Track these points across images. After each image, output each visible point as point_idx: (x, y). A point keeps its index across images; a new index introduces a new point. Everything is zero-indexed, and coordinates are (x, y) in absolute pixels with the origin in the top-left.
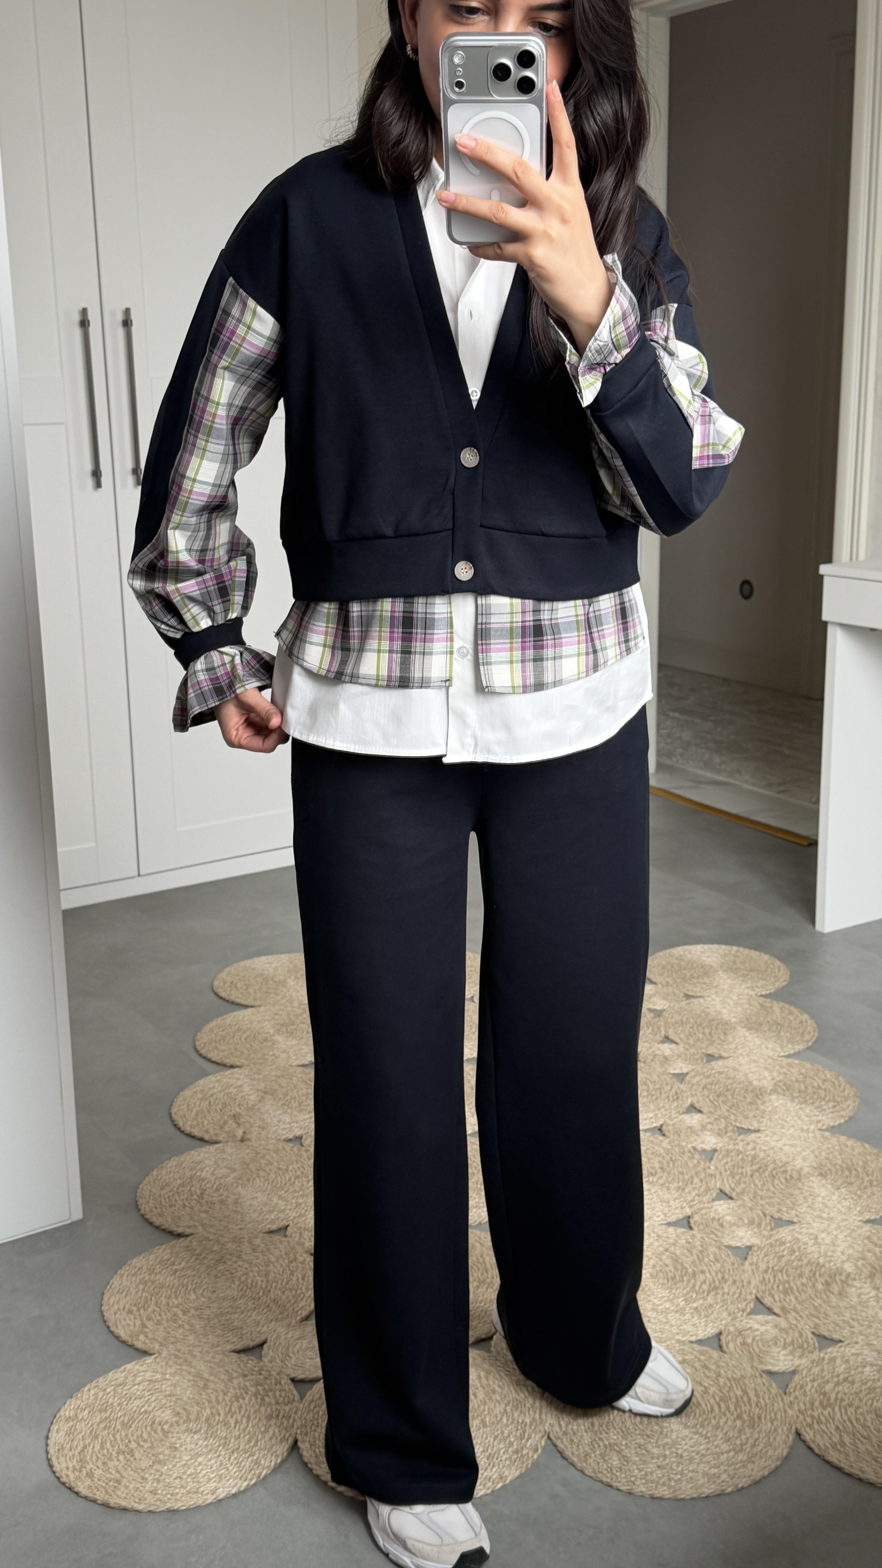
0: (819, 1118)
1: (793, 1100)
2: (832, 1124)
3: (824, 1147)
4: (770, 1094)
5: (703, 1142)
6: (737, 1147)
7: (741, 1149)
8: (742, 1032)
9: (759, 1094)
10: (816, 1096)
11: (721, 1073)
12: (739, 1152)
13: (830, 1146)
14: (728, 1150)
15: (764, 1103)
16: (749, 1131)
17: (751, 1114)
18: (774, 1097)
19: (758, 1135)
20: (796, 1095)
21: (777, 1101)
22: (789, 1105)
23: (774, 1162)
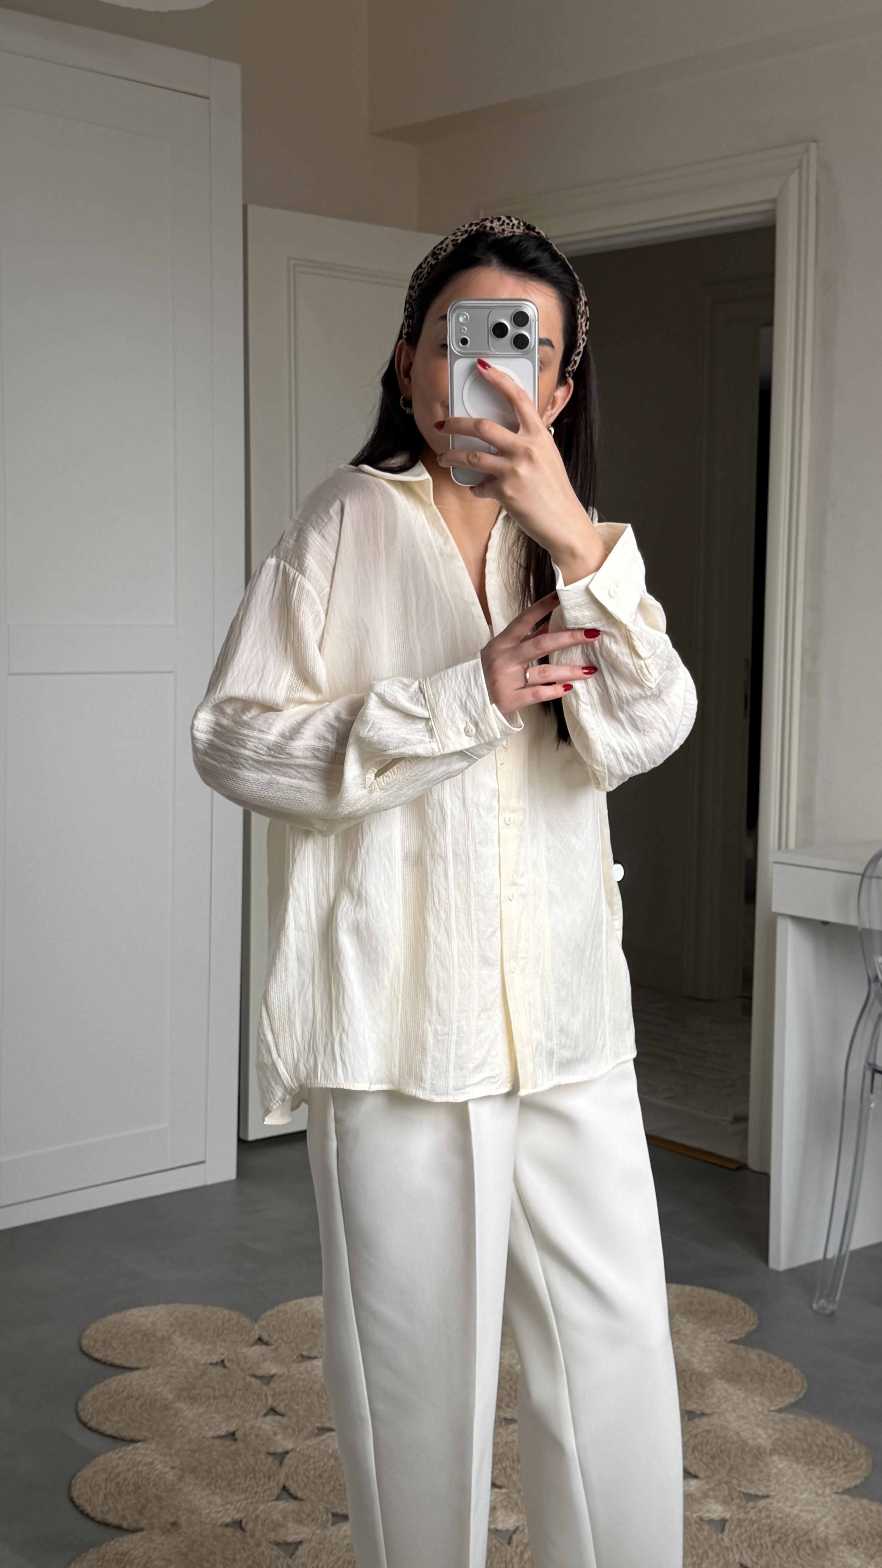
0: (832, 1479)
1: (798, 1460)
2: (848, 1486)
3: (847, 1511)
4: (771, 1455)
5: (708, 1511)
6: (749, 1516)
7: (754, 1518)
8: (720, 1386)
9: (758, 1454)
10: (822, 1456)
11: (709, 1432)
12: (752, 1523)
13: (853, 1510)
14: (739, 1520)
15: (766, 1465)
16: (756, 1497)
17: (756, 1477)
18: (775, 1458)
19: (768, 1501)
20: (800, 1454)
21: (779, 1463)
22: (795, 1466)
23: (794, 1530)
